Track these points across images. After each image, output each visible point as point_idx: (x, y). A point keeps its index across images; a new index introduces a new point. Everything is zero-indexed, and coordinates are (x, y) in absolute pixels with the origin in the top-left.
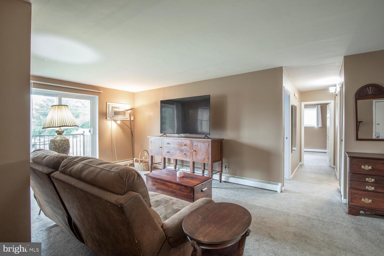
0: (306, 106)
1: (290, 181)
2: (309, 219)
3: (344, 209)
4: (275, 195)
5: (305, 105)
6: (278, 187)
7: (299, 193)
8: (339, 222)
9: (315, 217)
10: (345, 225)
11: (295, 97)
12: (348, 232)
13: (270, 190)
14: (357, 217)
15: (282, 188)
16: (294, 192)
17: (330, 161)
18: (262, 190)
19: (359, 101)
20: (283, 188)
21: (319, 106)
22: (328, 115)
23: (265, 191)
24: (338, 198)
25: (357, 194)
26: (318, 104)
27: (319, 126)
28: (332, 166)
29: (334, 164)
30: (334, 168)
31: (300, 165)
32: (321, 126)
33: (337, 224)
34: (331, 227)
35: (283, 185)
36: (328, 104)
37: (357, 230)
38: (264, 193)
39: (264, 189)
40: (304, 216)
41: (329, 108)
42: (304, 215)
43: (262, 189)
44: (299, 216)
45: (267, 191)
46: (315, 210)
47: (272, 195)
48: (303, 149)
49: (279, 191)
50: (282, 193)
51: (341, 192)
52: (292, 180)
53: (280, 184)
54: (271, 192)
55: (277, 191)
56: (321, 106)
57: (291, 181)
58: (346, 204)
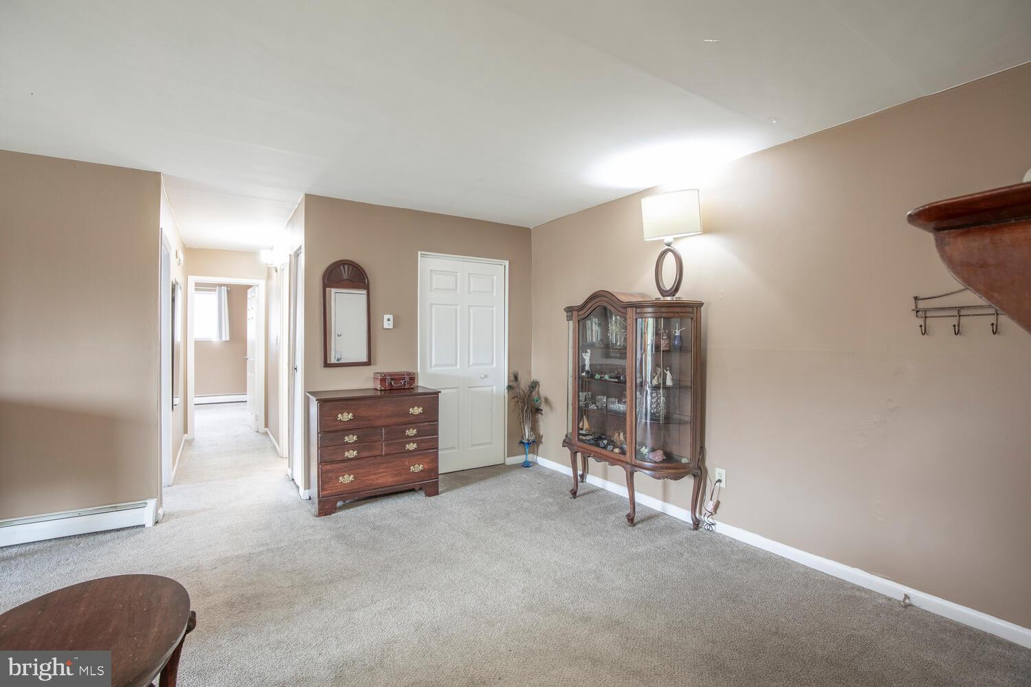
0: (200, 287)
1: (169, 488)
2: (249, 558)
3: (309, 510)
4: (138, 536)
5: (197, 284)
6: (145, 514)
7: (204, 510)
8: (307, 538)
9: (261, 549)
10: (318, 539)
11: (178, 260)
12: (327, 549)
13: (118, 530)
14: (333, 515)
15: (157, 510)
16: (193, 513)
17: (257, 420)
18: (92, 538)
19: (333, 291)
20: (161, 511)
21: (224, 289)
22: (251, 314)
23: (100, 537)
24: (293, 493)
25: (332, 471)
26: (221, 285)
27: (224, 339)
28: (262, 429)
29: (267, 425)
30: (267, 433)
31: (186, 441)
32: (228, 339)
33: (306, 542)
34: (297, 553)
35: (160, 504)
36: (250, 287)
37: (340, 537)
38: (102, 543)
39: (97, 533)
40: (238, 557)
41: (252, 297)
42: (236, 554)
43: (89, 534)
44: (225, 561)
45: (108, 536)
46: (255, 534)
47: (132, 540)
48: (193, 399)
49: (149, 522)
50: (159, 525)
51: (293, 480)
52: (178, 484)
53: (152, 503)
54: (124, 533)
55: (143, 526)
56: (227, 290)
57: (174, 487)
58: (310, 499)
